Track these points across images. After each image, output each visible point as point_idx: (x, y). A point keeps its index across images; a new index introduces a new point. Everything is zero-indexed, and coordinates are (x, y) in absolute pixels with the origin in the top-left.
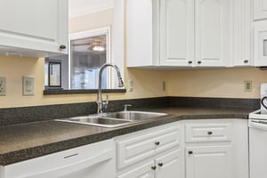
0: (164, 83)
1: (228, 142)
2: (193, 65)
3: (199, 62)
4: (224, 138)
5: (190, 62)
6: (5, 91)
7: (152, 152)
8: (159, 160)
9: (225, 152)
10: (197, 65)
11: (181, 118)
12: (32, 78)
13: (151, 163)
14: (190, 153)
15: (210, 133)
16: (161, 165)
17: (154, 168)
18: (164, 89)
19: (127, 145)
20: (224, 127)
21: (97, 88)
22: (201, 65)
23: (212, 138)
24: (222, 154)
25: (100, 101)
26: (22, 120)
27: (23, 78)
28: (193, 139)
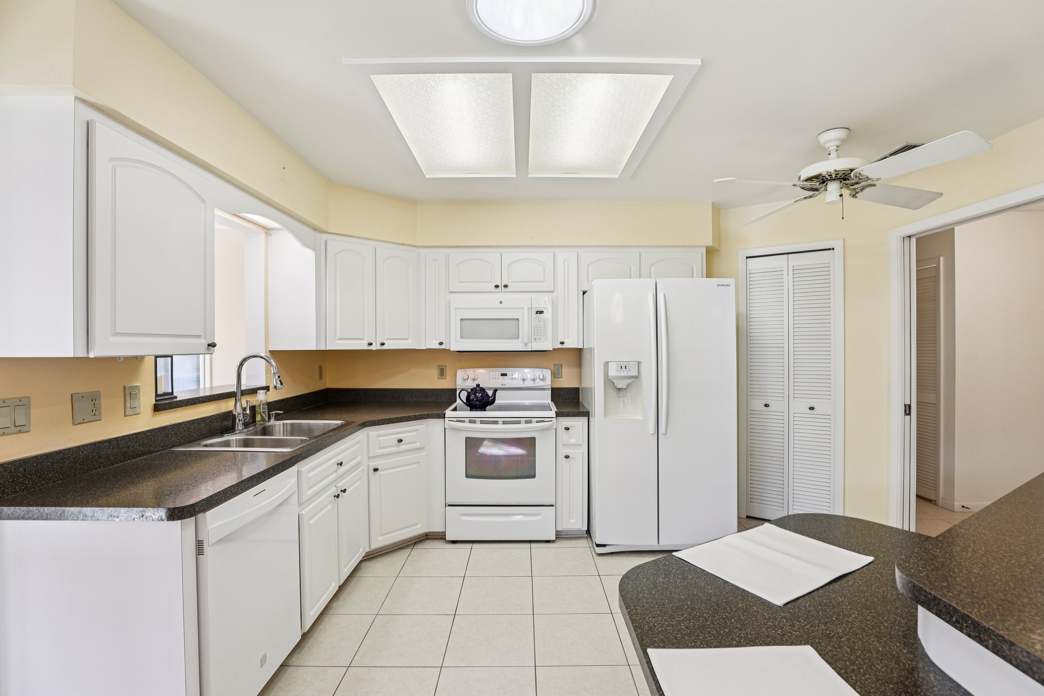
0: (321, 368)
1: (421, 449)
2: (373, 348)
3: (383, 344)
4: (418, 445)
5: (370, 344)
6: (100, 414)
7: (334, 476)
8: (341, 485)
9: (418, 463)
10: (379, 347)
11: (364, 425)
12: (138, 388)
13: (333, 491)
14: (376, 470)
15: (400, 441)
16: (344, 491)
17: (338, 496)
18: (321, 377)
19: (309, 472)
20: (417, 430)
21: (234, 389)
22: (384, 347)
23: (403, 447)
24: (416, 466)
25: (239, 410)
26: (127, 456)
27: (125, 387)
28: (379, 452)
